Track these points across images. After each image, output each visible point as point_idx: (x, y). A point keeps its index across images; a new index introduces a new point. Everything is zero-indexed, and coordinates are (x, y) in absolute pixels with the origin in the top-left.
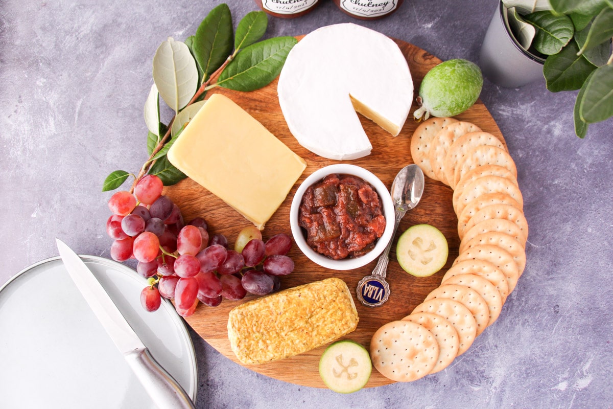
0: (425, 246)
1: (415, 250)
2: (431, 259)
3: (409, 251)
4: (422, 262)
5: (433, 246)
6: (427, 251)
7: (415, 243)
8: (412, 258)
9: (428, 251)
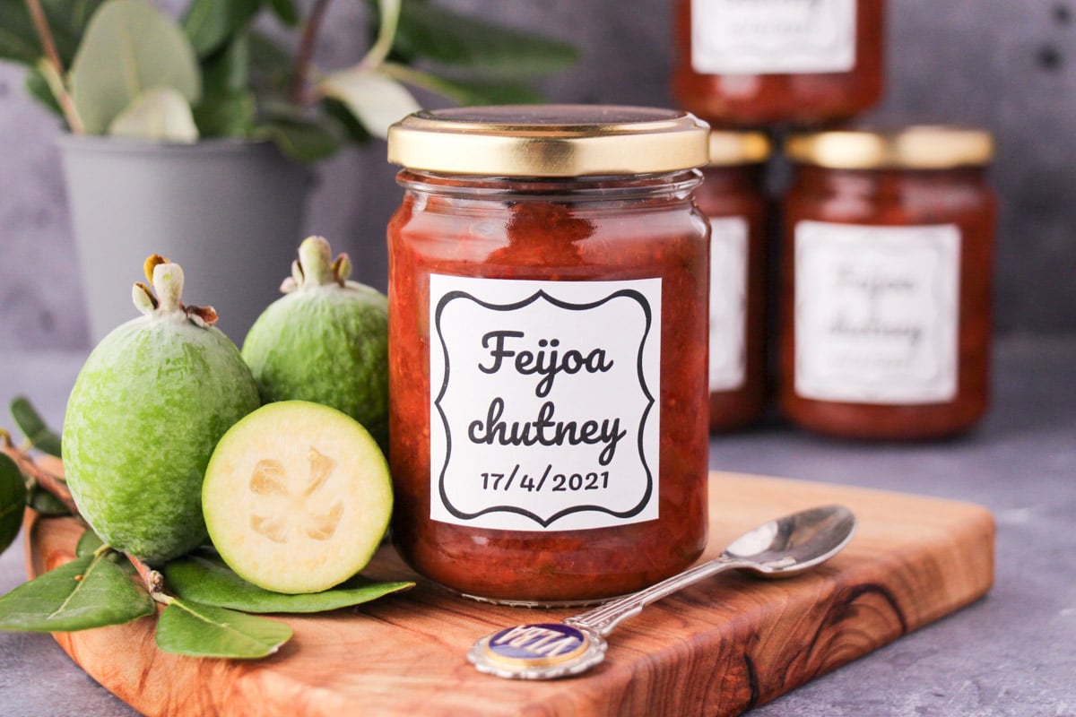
0: (296, 479)
1: (271, 507)
2: (337, 511)
3: (256, 521)
4: (316, 536)
5: (322, 464)
6: (310, 491)
7: (259, 483)
8: (273, 539)
9: (315, 486)
